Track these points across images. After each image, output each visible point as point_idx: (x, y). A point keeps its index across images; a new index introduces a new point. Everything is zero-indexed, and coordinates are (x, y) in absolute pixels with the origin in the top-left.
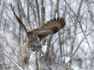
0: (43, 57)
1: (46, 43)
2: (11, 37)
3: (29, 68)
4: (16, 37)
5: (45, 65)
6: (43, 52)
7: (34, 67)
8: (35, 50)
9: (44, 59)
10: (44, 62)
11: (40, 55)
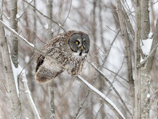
0: (143, 65)
1: (151, 34)
2: (75, 21)
3: (114, 89)
4: (87, 20)
5: (148, 82)
6: (144, 53)
7: (124, 87)
8: (78, 48)
9: (145, 68)
10: (146, 76)
11: (138, 60)
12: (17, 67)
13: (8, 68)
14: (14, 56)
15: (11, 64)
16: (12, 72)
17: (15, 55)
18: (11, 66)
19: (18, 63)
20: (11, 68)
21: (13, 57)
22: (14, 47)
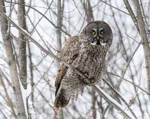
12: (26, 89)
13: (16, 88)
14: (22, 76)
15: (19, 85)
16: (21, 93)
17: (24, 76)
18: (20, 86)
19: (27, 84)
20: (20, 89)
21: (22, 78)
22: (22, 67)
